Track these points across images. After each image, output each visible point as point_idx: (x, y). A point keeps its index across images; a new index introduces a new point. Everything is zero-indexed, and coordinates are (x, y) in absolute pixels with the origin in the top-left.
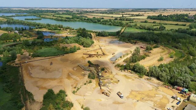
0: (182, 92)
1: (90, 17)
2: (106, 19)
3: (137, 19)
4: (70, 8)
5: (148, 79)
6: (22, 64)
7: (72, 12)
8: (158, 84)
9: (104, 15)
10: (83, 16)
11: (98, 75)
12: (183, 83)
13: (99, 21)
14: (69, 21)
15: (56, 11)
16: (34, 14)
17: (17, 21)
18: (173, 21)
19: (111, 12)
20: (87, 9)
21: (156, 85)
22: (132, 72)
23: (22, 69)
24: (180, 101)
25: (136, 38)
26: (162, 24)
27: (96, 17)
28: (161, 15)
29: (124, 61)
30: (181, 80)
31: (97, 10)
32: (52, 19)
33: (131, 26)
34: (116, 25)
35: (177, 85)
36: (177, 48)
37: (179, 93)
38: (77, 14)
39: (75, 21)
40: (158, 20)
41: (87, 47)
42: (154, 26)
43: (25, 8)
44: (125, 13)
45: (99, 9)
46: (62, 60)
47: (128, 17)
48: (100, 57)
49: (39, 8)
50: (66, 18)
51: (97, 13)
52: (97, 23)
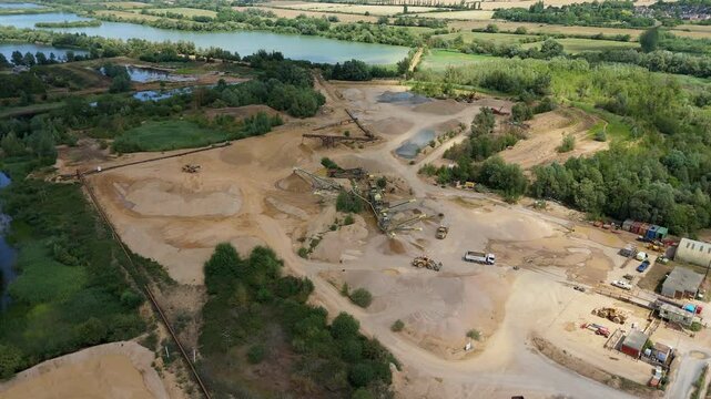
0: (649, 238)
1: (287, 14)
2: (344, 20)
3: (459, 20)
5: (534, 206)
6: (87, 177)
8: (570, 218)
9: (336, 7)
10: (260, 13)
12: (650, 210)
13: (323, 28)
14: (208, 30)
16: (67, 7)
17: (8, 32)
18: (585, 26)
21: (565, 222)
22: (480, 186)
23: (91, 190)
24: (647, 263)
26: (549, 35)
27: (308, 14)
28: (540, 5)
30: (643, 199)
32: (143, 23)
33: (444, 45)
34: (387, 43)
35: (629, 217)
36: (612, 112)
37: (639, 240)
38: (232, 5)
40: (535, 24)
41: (303, 116)
42: (521, 42)
46: (225, 159)
47: (426, 15)
50: (196, 19)
52: (316, 34)
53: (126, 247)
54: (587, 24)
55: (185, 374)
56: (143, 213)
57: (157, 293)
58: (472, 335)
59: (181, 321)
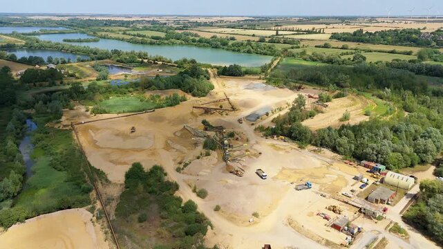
0: (373, 171)
1: (206, 35)
2: (239, 39)
3: (308, 40)
4: (160, 16)
5: (314, 151)
6: (76, 126)
7: (165, 24)
9: (236, 31)
10: (190, 34)
11: (223, 143)
12: (376, 155)
13: (225, 44)
14: (158, 44)
15: (128, 23)
16: (82, 29)
17: (48, 45)
18: (386, 44)
19: (252, 24)
20: (198, 17)
21: (329, 160)
22: (287, 139)
23: (77, 133)
25: (300, 80)
26: (361, 50)
27: (219, 36)
28: (361, 31)
29: (272, 121)
31: (221, 21)
32: (123, 40)
33: (293, 56)
34: (261, 54)
35: (366, 159)
36: (381, 98)
37: (368, 171)
38: (176, 29)
39: (173, 43)
40: (355, 43)
41: (199, 96)
42: (342, 54)
43: (57, 16)
44: (284, 27)
45: (225, 19)
46: (150, 119)
47: (289, 36)
48: (227, 114)
49: (91, 16)
50: (153, 38)
51: (220, 27)
52: (219, 48)
53: (89, 163)
54: (388, 43)
55: (105, 224)
56: (101, 146)
57: (100, 186)
58: (255, 215)
59: (109, 200)
